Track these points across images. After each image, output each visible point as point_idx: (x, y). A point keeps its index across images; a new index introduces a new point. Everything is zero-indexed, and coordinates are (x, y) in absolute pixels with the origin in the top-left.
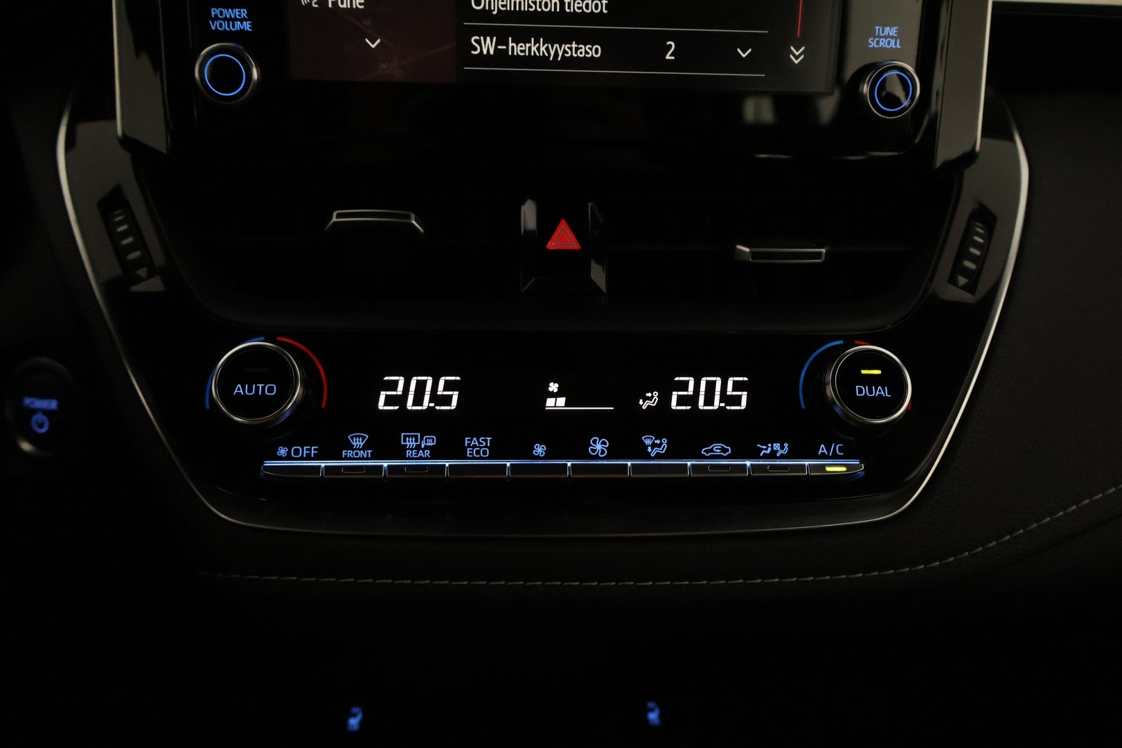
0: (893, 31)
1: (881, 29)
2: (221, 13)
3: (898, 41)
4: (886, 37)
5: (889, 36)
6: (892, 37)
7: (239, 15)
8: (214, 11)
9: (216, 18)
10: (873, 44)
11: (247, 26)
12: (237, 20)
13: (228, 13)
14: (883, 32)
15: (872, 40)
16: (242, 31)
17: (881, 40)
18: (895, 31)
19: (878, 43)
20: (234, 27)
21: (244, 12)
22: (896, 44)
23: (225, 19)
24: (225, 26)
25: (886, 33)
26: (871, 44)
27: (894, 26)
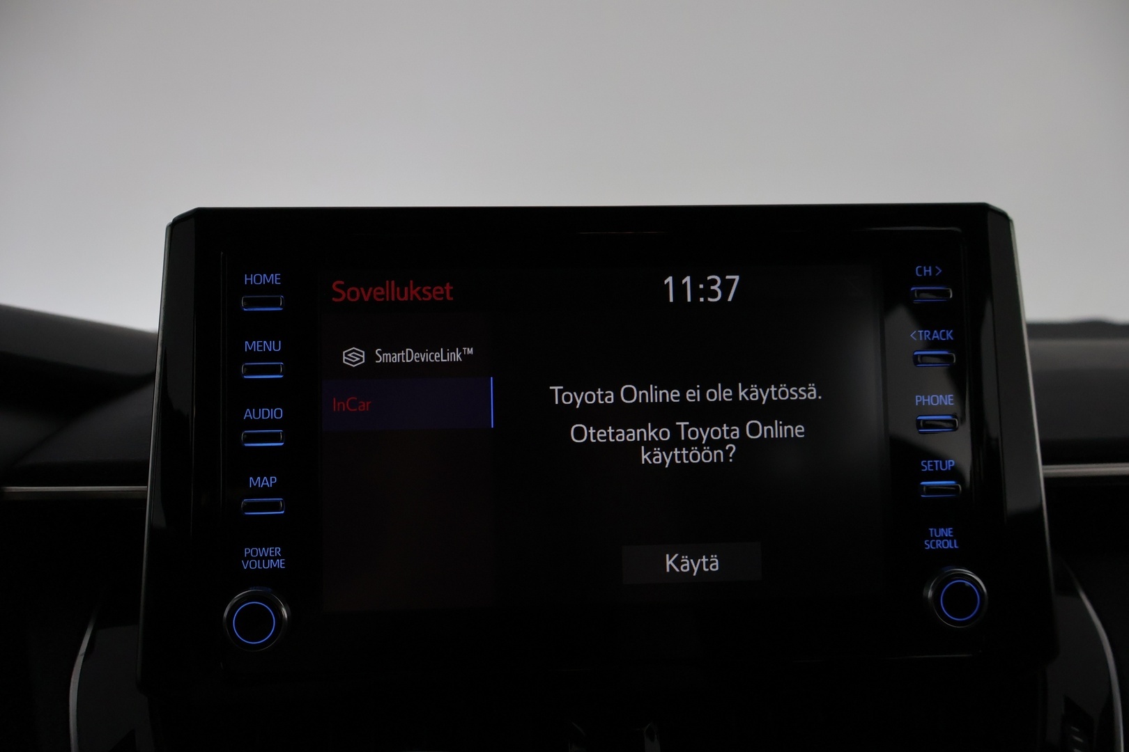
0: (948, 532)
1: (935, 530)
2: (254, 552)
3: (955, 541)
4: (941, 538)
5: (945, 537)
6: (948, 538)
7: (272, 554)
8: (247, 551)
9: (249, 557)
10: (930, 546)
11: (280, 564)
12: (270, 558)
13: (261, 552)
14: (938, 534)
15: (927, 543)
16: (275, 569)
17: (937, 541)
18: (950, 532)
19: (934, 544)
20: (266, 565)
21: (278, 551)
22: (953, 545)
23: (258, 558)
24: (257, 565)
25: (941, 534)
26: (927, 546)
27: (948, 528)
